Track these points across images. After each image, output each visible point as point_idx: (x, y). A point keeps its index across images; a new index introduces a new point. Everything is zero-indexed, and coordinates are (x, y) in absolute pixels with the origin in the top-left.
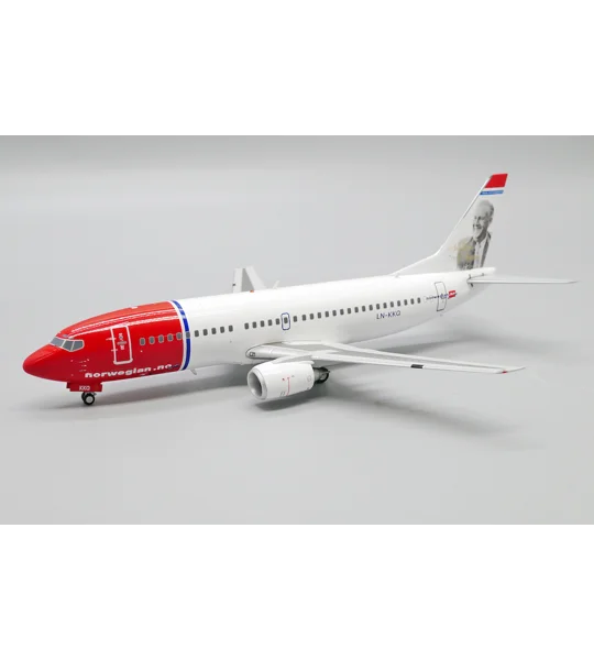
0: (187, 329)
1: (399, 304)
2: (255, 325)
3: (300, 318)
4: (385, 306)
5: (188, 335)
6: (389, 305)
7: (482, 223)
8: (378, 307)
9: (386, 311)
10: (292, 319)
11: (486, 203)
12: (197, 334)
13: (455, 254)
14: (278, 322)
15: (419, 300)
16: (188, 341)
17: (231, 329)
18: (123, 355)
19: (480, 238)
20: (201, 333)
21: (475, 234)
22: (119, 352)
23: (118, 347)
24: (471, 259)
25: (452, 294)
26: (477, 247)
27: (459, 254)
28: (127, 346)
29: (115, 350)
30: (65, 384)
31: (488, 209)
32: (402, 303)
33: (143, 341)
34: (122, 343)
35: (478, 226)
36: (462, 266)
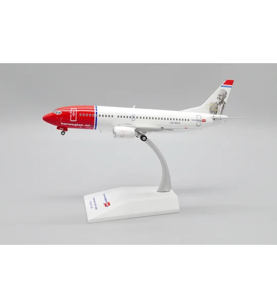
1: (180, 120)
2: (121, 117)
3: (139, 118)
5: (97, 115)
6: (175, 119)
7: (221, 97)
8: (171, 119)
9: (174, 121)
10: (136, 117)
11: (224, 90)
12: (100, 116)
13: (209, 107)
14: (130, 117)
15: (188, 120)
16: (96, 118)
17: (112, 116)
18: (73, 118)
19: (220, 103)
20: (101, 116)
21: (218, 101)
22: (72, 117)
24: (216, 110)
25: (204, 121)
26: (219, 106)
27: (211, 108)
28: (75, 115)
29: (71, 116)
30: (56, 127)
31: (225, 93)
32: (181, 120)
33: (80, 115)
34: (74, 114)
35: (220, 98)
36: (211, 112)
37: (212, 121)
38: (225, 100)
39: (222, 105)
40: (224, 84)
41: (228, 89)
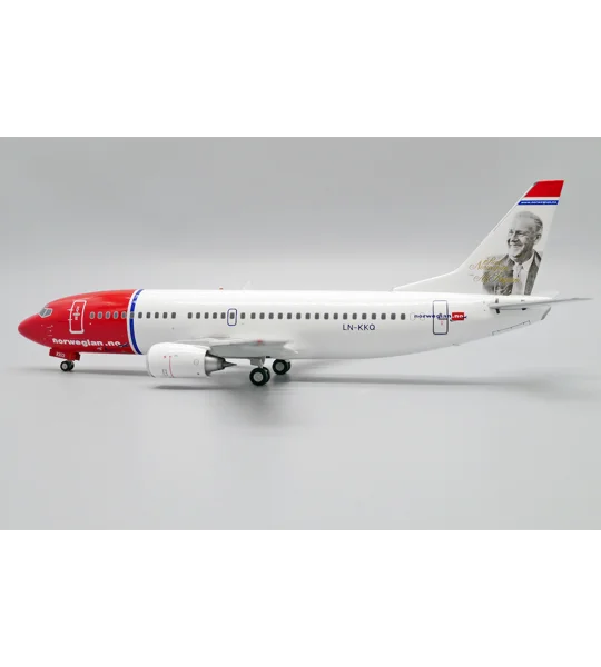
0: (132, 310)
1: (374, 317)
2: (198, 316)
3: (248, 316)
4: (355, 316)
5: (132, 315)
6: (359, 316)
7: (522, 239)
8: (345, 317)
9: (355, 323)
10: (239, 316)
11: (532, 216)
12: (140, 316)
14: (223, 316)
15: (403, 317)
16: (132, 321)
17: (174, 316)
18: (76, 326)
19: (520, 258)
20: (144, 315)
21: (513, 252)
22: (74, 323)
23: (73, 317)
24: (506, 281)
25: (459, 317)
26: (516, 267)
27: (486, 275)
28: (80, 318)
29: (70, 320)
30: (48, 349)
31: (534, 224)
32: (379, 317)
33: (92, 315)
34: (77, 314)
35: (517, 243)
36: (491, 289)
37: (491, 314)
38: (537, 247)
39: (527, 265)
40: (530, 194)
41: (544, 212)
